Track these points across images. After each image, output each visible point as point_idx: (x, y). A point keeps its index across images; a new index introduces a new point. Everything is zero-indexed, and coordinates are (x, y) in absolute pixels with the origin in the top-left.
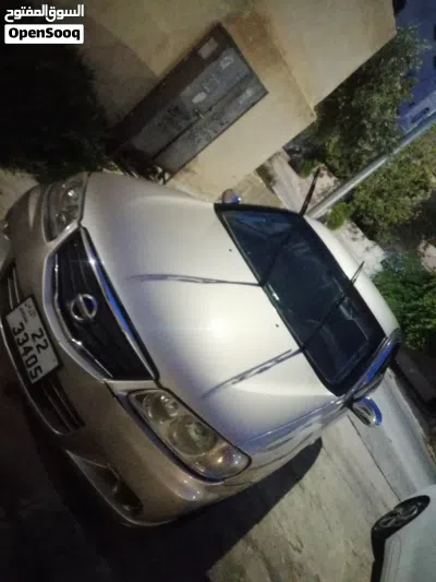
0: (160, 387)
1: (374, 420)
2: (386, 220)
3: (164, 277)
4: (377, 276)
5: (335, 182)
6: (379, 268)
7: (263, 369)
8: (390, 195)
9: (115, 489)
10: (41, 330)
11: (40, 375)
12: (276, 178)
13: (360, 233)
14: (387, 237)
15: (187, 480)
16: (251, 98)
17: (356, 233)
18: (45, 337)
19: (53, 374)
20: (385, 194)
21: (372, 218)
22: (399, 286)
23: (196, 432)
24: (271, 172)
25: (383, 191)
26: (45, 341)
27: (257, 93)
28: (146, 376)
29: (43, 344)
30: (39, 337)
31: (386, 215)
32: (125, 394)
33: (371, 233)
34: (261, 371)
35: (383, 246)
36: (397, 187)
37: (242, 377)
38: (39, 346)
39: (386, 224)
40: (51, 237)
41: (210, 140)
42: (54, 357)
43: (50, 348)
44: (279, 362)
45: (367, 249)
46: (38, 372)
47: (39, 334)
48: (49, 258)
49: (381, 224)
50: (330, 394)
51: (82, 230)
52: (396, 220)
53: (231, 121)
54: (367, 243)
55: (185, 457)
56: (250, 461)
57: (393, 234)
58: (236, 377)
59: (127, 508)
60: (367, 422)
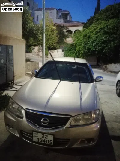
0: (73, 117)
1: (102, 79)
2: (54, 43)
3: (49, 99)
4: (64, 54)
5: (38, 47)
6: (63, 53)
7: (81, 93)
8: (50, 38)
9: (86, 142)
10: (42, 135)
11: (52, 142)
12: (30, 59)
13: (53, 50)
14: (58, 46)
15: (94, 125)
16: (11, 50)
17: (52, 51)
18: (45, 135)
19: (54, 138)
20: (49, 39)
21: (52, 46)
22: (70, 52)
23: (86, 116)
24: (28, 59)
25: (48, 39)
26: (46, 135)
27: (11, 48)
28: (69, 118)
29: (46, 136)
30: (44, 136)
31: (54, 42)
32: (70, 125)
33: (55, 48)
34: (81, 94)
35: (59, 48)
36: (50, 36)
37: (81, 99)
38: (46, 138)
39: (55, 44)
40: (22, 118)
41: (13, 66)
42: (51, 136)
43: (48, 135)
44: (81, 89)
45: (57, 52)
46: (51, 141)
47: (43, 135)
48: (27, 122)
49: (54, 45)
50: (92, 84)
51: (26, 110)
52: (56, 41)
53: (12, 59)
54: (56, 51)
55: (90, 122)
56: (99, 109)
57: (58, 44)
58: (80, 100)
59: (91, 142)
60: (101, 81)
